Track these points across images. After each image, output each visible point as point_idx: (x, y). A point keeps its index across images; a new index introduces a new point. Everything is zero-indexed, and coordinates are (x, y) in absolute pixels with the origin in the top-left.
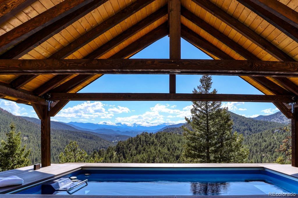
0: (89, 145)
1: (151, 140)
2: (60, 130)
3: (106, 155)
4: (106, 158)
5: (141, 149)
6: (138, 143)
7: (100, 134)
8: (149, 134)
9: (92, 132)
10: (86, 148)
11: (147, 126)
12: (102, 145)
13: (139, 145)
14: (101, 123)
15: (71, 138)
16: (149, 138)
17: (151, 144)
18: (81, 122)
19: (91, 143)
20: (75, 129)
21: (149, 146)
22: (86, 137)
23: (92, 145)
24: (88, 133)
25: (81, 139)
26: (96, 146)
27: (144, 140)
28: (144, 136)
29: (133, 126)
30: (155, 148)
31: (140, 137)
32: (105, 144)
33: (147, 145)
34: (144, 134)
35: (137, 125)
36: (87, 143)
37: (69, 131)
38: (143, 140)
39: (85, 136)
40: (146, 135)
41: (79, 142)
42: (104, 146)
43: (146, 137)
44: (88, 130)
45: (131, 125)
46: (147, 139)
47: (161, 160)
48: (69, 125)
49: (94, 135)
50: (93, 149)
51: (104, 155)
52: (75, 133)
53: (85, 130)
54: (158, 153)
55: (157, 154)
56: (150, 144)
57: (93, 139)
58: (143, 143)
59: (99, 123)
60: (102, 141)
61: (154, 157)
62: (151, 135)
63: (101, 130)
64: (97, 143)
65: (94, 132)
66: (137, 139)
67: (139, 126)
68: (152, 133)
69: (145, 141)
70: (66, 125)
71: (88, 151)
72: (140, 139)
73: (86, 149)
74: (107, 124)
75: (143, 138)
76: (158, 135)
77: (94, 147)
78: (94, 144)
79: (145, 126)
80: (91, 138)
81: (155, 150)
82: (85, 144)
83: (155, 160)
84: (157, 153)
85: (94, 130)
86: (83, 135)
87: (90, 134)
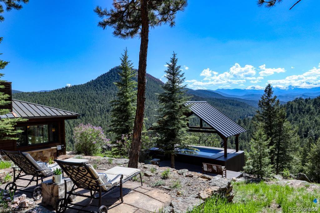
0: (235, 113)
1: (306, 108)
2: (208, 98)
3: (251, 124)
4: (250, 127)
5: (292, 118)
6: (289, 111)
7: (247, 100)
8: (304, 100)
9: (239, 98)
10: (232, 115)
11: (307, 88)
12: (249, 112)
13: (290, 114)
14: (249, 88)
15: (218, 105)
16: (303, 105)
17: (306, 113)
18: (228, 88)
19: (238, 110)
20: (222, 96)
21: (303, 115)
22: (233, 105)
23: (238, 113)
24: (235, 100)
25: (228, 107)
26: (243, 114)
27: (297, 107)
28: (298, 102)
29: (287, 89)
30: (310, 118)
31: (291, 104)
32: (252, 111)
33: (300, 114)
34: (297, 101)
35: (293, 87)
36: (233, 111)
37: (216, 98)
38: (295, 108)
39: (231, 104)
40: (300, 101)
41: (226, 109)
42: (251, 114)
43: (299, 104)
44: (235, 97)
45: (285, 88)
46: (300, 106)
47: (318, 132)
48: (216, 92)
49: (241, 101)
50: (239, 116)
51: (249, 124)
52: (222, 101)
53: (232, 97)
54: (314, 123)
55: (312, 125)
56: (304, 113)
57: (240, 106)
58: (296, 111)
59: (246, 88)
60: (250, 107)
61: (308, 129)
62: (306, 100)
63: (249, 95)
64: (244, 110)
65: (241, 98)
66: (287, 106)
67: (297, 89)
68: (309, 99)
69: (299, 109)
70: (213, 92)
71: (234, 119)
72: (292, 106)
73: (232, 117)
74: (255, 89)
75: (296, 105)
76: (317, 101)
77: (241, 115)
78: (241, 111)
79: (304, 88)
80: (237, 105)
81: (310, 120)
82: (231, 111)
83: (308, 133)
84: (312, 123)
85: (242, 96)
86: (230, 102)
87: (236, 101)
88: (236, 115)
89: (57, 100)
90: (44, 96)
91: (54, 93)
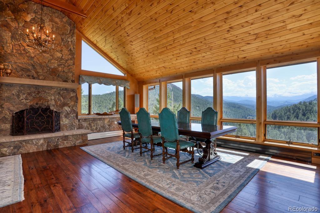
11: (289, 96)
19: (240, 112)
22: (235, 107)
32: (251, 112)
35: (278, 95)
57: (241, 108)
64: (244, 111)
74: (248, 96)
77: (243, 115)
79: (286, 96)
80: (238, 108)
86: (232, 105)
87: (237, 105)
88: (239, 115)
89: (108, 100)
90: (98, 98)
91: (105, 95)
